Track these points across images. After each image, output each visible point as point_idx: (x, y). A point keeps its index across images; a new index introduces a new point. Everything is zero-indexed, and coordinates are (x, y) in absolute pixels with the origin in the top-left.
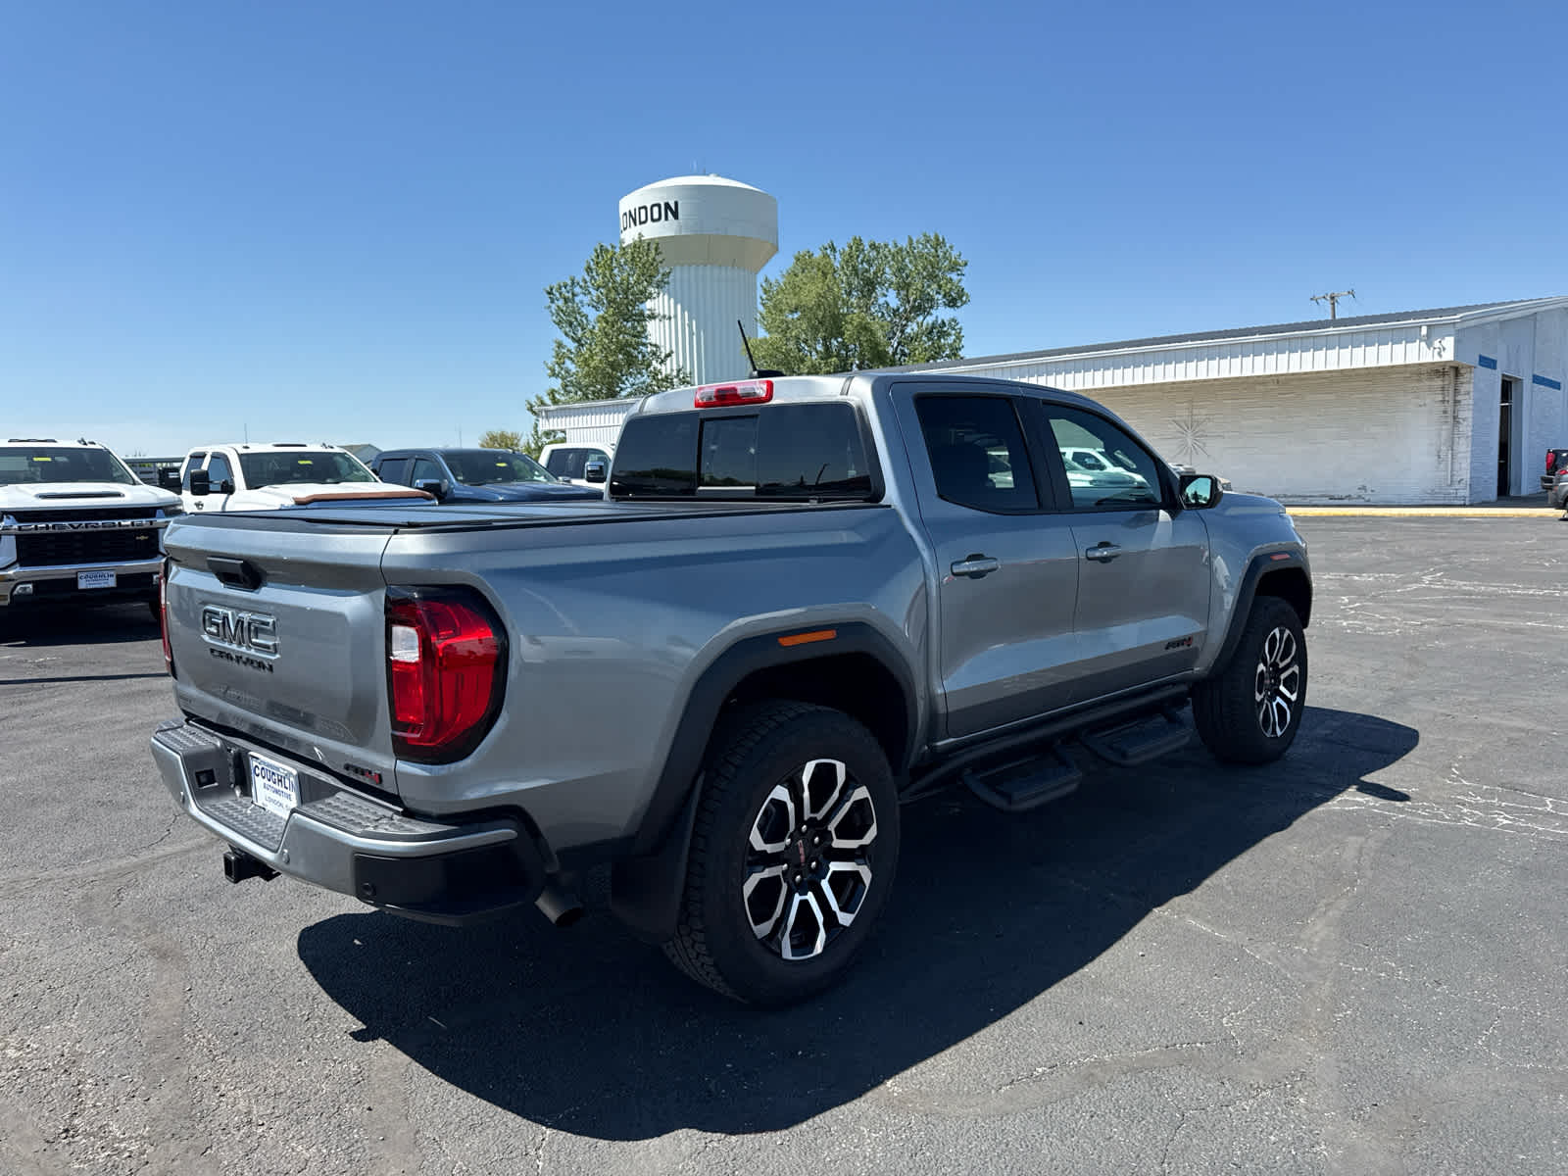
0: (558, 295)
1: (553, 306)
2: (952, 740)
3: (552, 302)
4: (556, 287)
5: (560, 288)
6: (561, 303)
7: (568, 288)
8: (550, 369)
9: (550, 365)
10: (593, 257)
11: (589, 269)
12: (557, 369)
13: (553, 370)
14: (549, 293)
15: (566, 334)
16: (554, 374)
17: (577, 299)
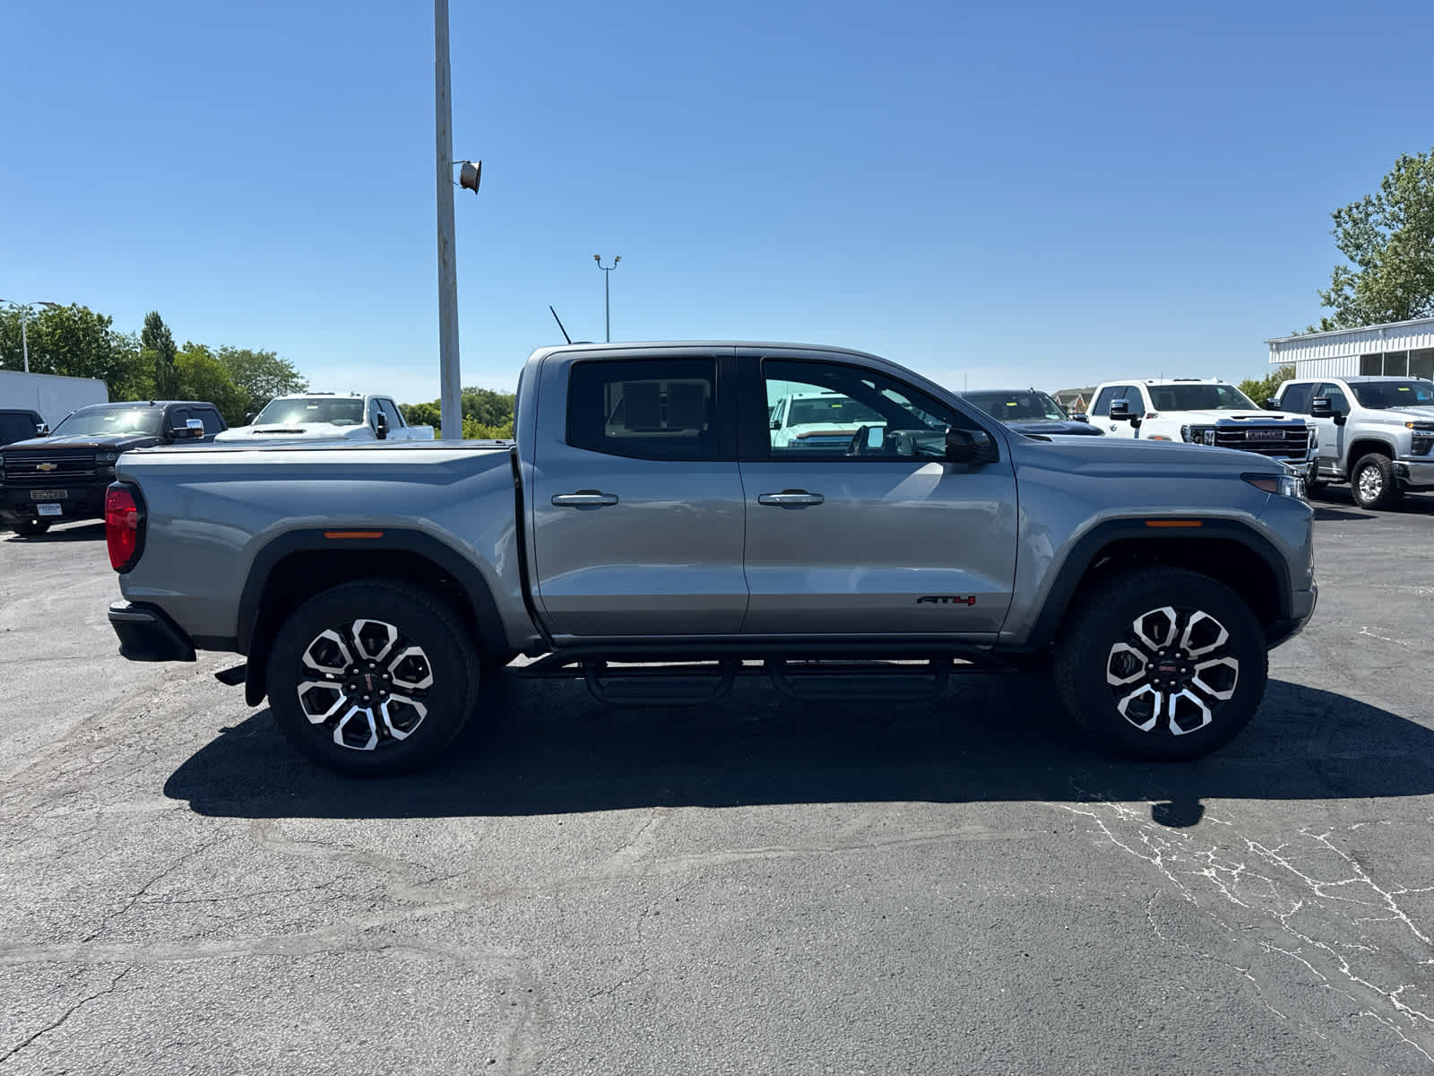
0: (1347, 218)
1: (1340, 230)
2: (570, 636)
3: (1339, 225)
4: (1346, 208)
5: (1351, 209)
6: (1349, 226)
7: (1361, 208)
8: (1324, 297)
9: (1324, 293)
10: (1393, 172)
11: (1387, 185)
12: (1333, 295)
13: (1329, 298)
14: (1336, 217)
15: (1352, 258)
16: (1330, 302)
17: (1371, 219)
